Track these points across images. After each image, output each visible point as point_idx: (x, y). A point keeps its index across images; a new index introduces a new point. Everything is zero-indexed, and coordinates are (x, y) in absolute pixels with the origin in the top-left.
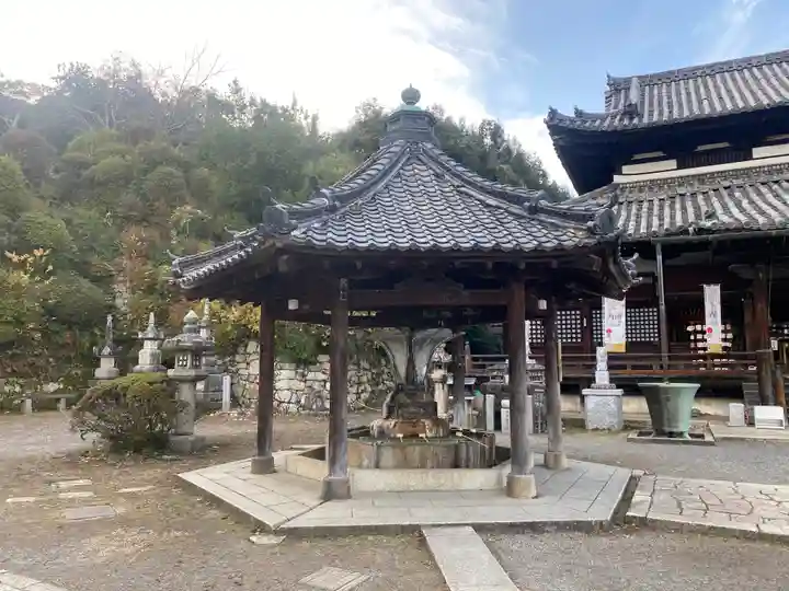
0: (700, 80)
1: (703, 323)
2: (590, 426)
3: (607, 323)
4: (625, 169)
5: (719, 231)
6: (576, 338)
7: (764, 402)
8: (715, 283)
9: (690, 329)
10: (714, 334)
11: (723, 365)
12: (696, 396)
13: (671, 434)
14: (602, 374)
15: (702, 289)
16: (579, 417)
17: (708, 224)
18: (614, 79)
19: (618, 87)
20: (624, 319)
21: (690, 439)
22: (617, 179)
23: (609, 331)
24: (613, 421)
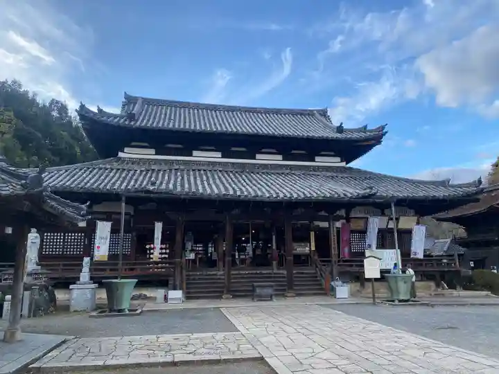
0: (173, 108)
1: (153, 244)
2: (72, 309)
3: (97, 242)
4: (126, 150)
5: (156, 193)
6: (80, 252)
7: (175, 288)
8: (161, 221)
9: (148, 247)
10: (157, 250)
11: (162, 268)
12: (135, 287)
13: (120, 311)
14: (85, 275)
15: (154, 224)
16: (67, 303)
17: (151, 188)
18: (128, 95)
19: (130, 101)
20: (108, 240)
21: (127, 312)
22: (121, 154)
23: (98, 247)
24: (88, 305)
